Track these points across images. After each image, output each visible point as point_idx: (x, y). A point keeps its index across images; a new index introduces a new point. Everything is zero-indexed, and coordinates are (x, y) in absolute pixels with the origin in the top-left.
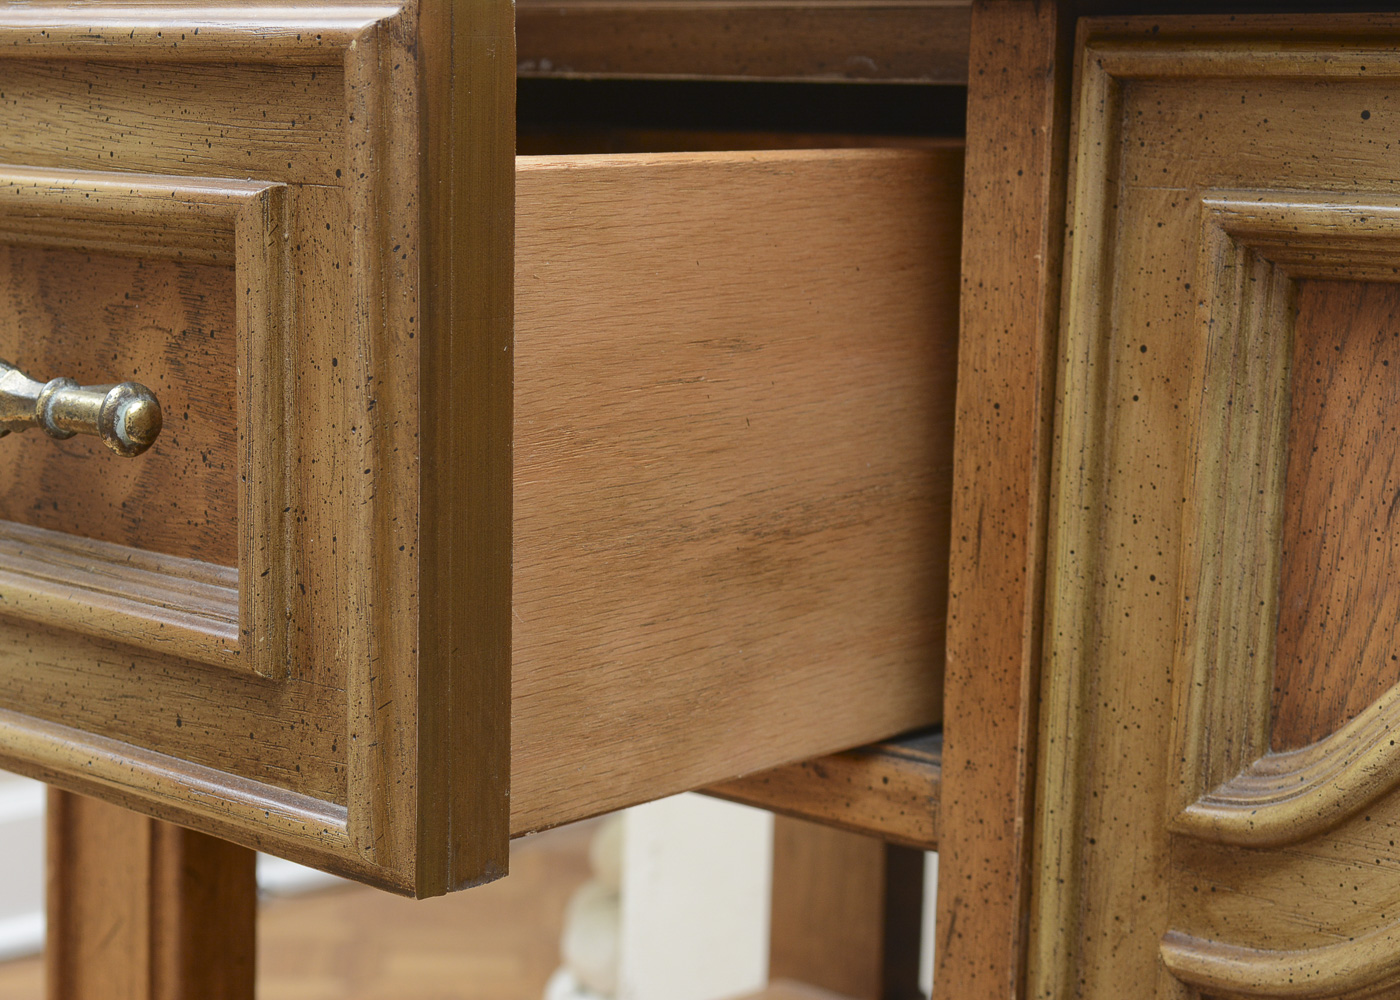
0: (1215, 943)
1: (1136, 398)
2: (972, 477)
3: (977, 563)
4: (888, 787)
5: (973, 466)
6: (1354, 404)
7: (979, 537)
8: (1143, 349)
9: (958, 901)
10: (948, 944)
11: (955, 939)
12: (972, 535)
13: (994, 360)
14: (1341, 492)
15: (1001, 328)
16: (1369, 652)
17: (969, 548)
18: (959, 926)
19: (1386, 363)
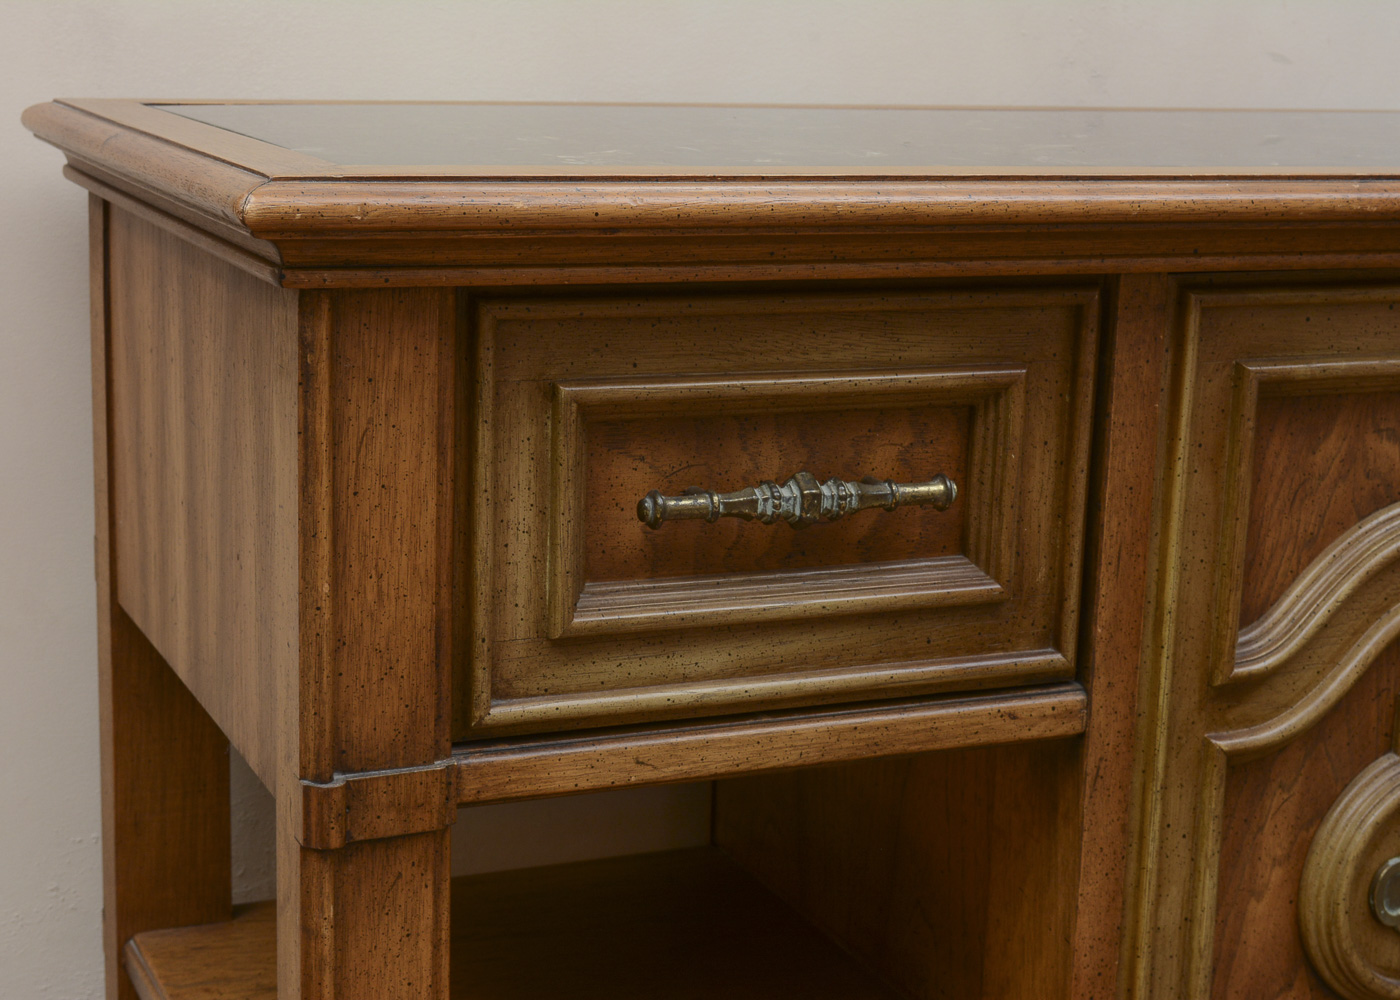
0: (1231, 732)
1: (1196, 471)
2: (1115, 529)
3: (1117, 575)
4: (1055, 712)
5: (1116, 523)
6: (1277, 455)
7: (1119, 561)
8: (1200, 445)
9: (1101, 759)
10: (1094, 785)
11: (1099, 780)
12: (1114, 561)
13: (1129, 464)
14: (1271, 499)
15: (1134, 446)
16: (1281, 571)
17: (1112, 568)
18: (1101, 773)
19: (1292, 434)
